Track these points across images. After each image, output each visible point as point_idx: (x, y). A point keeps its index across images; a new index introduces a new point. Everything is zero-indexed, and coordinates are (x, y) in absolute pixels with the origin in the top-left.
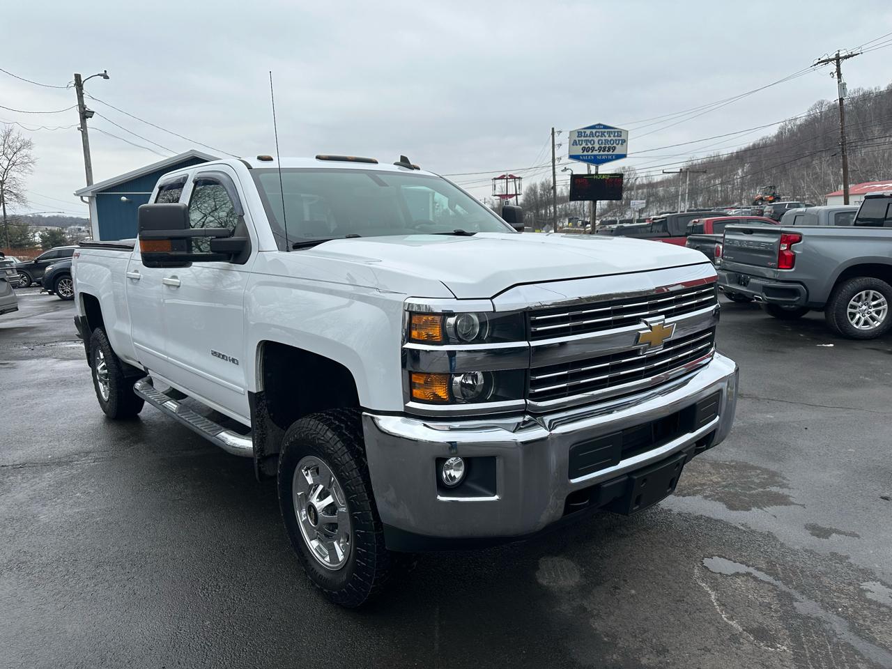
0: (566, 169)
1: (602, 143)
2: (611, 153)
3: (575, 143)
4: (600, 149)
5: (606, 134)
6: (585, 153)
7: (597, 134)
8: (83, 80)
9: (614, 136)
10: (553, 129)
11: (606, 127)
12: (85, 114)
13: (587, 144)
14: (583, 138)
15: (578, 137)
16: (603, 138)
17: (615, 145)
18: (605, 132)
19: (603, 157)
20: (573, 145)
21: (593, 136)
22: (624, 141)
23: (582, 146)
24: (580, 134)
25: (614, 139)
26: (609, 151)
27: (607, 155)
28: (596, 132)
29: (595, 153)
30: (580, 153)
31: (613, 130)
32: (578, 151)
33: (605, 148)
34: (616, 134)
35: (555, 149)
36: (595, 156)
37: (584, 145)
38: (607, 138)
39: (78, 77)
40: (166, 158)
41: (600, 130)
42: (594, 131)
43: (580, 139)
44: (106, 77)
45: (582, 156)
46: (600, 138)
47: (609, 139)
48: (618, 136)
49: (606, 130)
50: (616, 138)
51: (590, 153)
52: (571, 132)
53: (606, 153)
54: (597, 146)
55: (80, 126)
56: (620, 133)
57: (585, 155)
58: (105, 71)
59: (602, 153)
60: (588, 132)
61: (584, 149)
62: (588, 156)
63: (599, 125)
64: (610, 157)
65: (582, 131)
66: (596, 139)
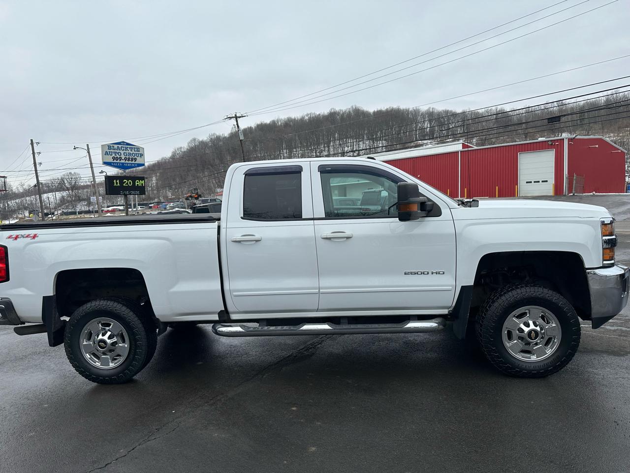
0: (102, 172)
1: (127, 155)
2: (133, 162)
3: (106, 153)
4: (125, 159)
5: (128, 149)
6: (115, 161)
7: (123, 148)
9: (135, 151)
10: (32, 140)
11: (128, 144)
13: (115, 155)
14: (112, 150)
15: (108, 149)
16: (127, 152)
17: (136, 157)
18: (128, 148)
19: (129, 165)
20: (105, 155)
21: (119, 150)
22: (142, 155)
23: (112, 156)
24: (109, 147)
25: (135, 152)
26: (132, 161)
27: (131, 164)
28: (122, 147)
29: (122, 161)
30: (111, 160)
31: (133, 147)
32: (109, 159)
33: (129, 159)
34: (136, 150)
35: (36, 156)
36: (123, 163)
37: (113, 155)
38: (130, 152)
41: (124, 146)
42: (120, 146)
43: (110, 151)
45: (113, 163)
46: (124, 151)
47: (132, 153)
48: (137, 151)
49: (129, 146)
50: (136, 152)
51: (118, 161)
52: (102, 146)
53: (130, 162)
54: (123, 157)
56: (138, 149)
57: (115, 163)
59: (127, 162)
60: (116, 146)
61: (114, 158)
62: (117, 163)
63: (123, 142)
64: (133, 165)
65: (111, 145)
66: (122, 152)
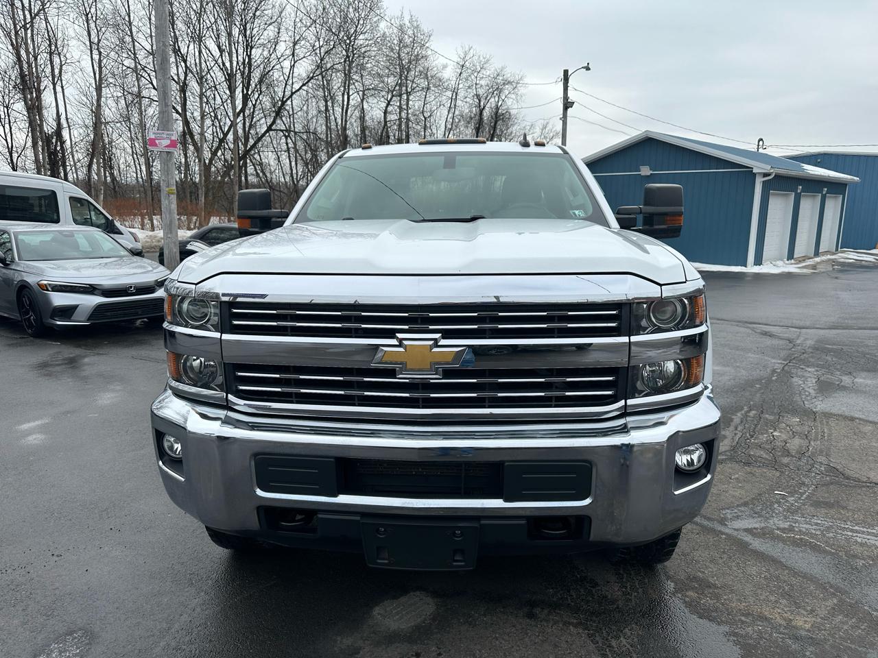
8: (569, 74)
12: (567, 105)
39: (566, 72)
40: (629, 137)
44: (588, 68)
55: (562, 116)
58: (588, 64)
